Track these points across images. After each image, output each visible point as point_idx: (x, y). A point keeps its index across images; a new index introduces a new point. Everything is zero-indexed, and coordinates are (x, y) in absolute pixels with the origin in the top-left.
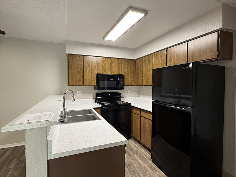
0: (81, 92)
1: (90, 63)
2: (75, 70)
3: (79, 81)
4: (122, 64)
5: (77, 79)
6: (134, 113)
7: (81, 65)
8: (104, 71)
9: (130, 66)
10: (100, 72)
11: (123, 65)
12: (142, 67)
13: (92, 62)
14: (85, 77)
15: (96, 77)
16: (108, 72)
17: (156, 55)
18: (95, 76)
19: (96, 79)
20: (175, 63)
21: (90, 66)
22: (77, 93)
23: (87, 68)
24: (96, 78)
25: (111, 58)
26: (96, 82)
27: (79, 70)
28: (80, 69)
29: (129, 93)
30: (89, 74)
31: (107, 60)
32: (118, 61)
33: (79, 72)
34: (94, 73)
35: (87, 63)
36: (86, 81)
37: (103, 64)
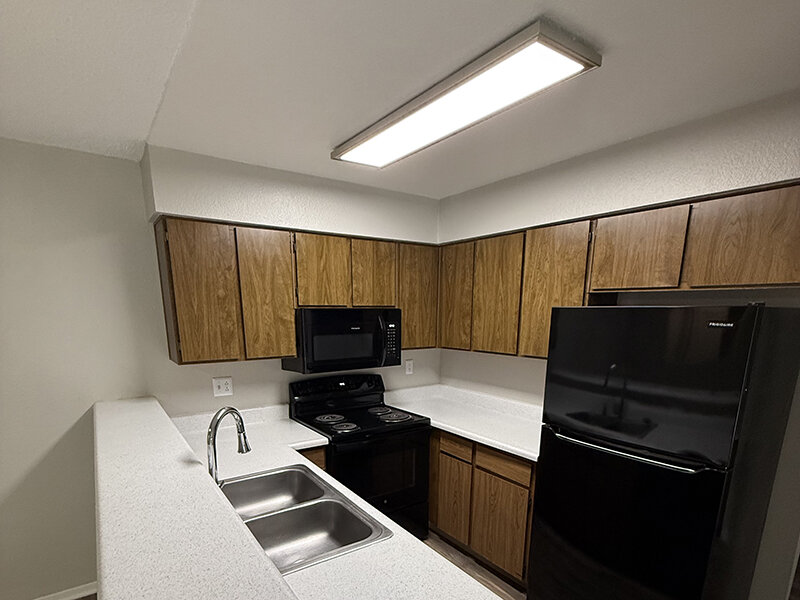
0: (229, 381)
1: (265, 260)
2: (204, 293)
3: (226, 342)
4: (390, 262)
5: (216, 333)
6: (442, 452)
7: (229, 268)
8: (326, 294)
9: (420, 271)
10: (310, 298)
11: (393, 267)
12: (469, 280)
13: (276, 255)
14: (248, 324)
15: (293, 320)
16: (339, 299)
17: (538, 240)
18: (291, 317)
19: (294, 330)
20: (625, 281)
21: (268, 272)
22: (215, 389)
23: (255, 280)
24: (294, 325)
25: (349, 238)
26: (293, 339)
27: (221, 292)
28: (225, 287)
29: (407, 373)
30: (265, 307)
31: (335, 247)
32: (377, 252)
33: (222, 301)
34: (283, 302)
35: (255, 260)
36: (256, 340)
37: (319, 264)
